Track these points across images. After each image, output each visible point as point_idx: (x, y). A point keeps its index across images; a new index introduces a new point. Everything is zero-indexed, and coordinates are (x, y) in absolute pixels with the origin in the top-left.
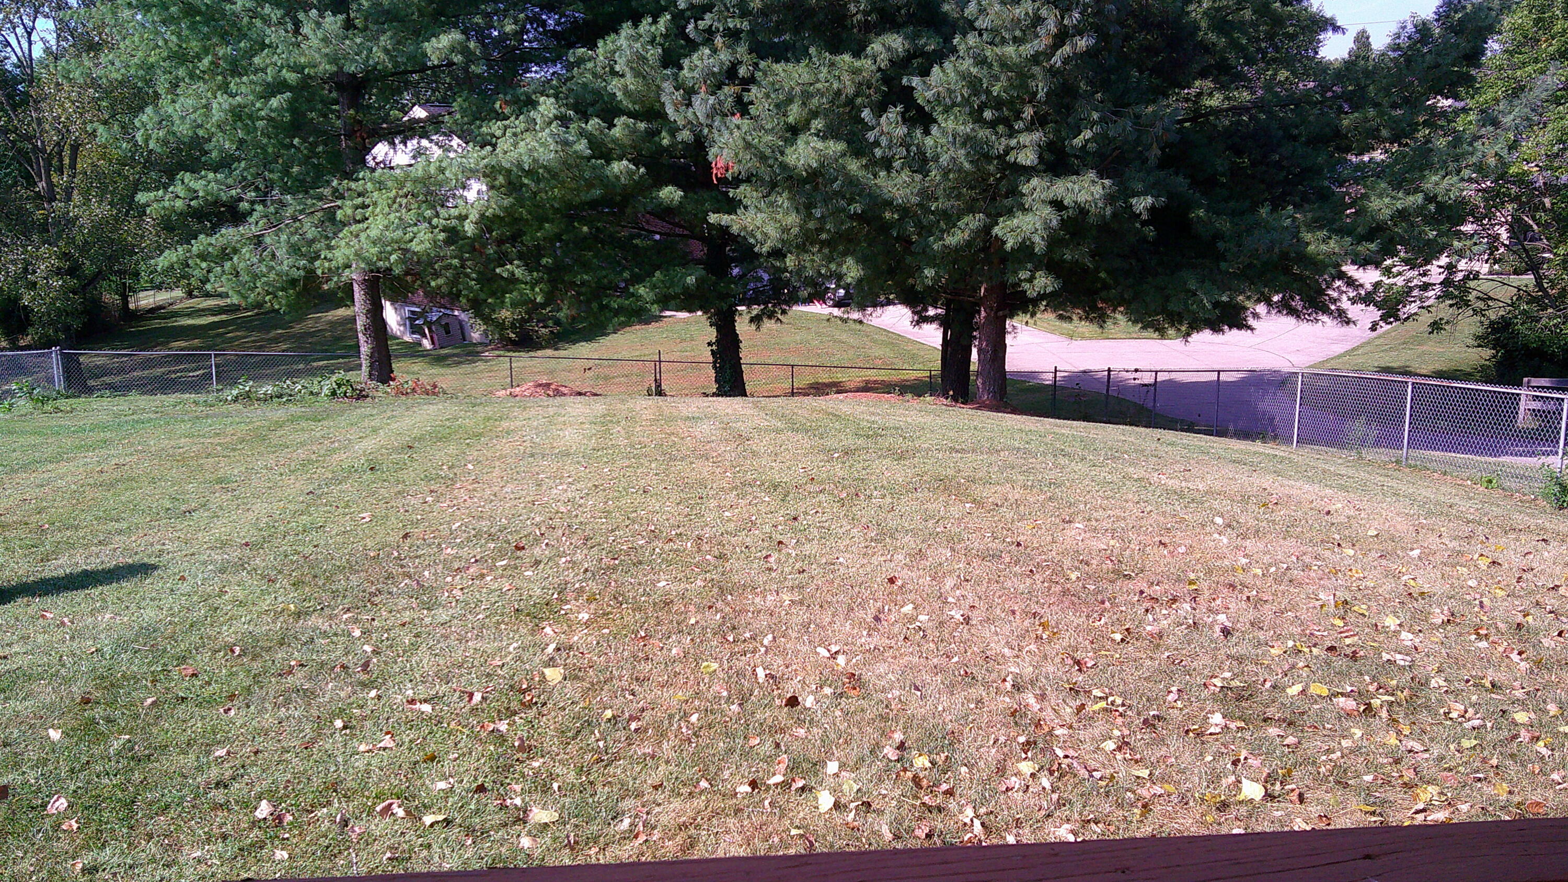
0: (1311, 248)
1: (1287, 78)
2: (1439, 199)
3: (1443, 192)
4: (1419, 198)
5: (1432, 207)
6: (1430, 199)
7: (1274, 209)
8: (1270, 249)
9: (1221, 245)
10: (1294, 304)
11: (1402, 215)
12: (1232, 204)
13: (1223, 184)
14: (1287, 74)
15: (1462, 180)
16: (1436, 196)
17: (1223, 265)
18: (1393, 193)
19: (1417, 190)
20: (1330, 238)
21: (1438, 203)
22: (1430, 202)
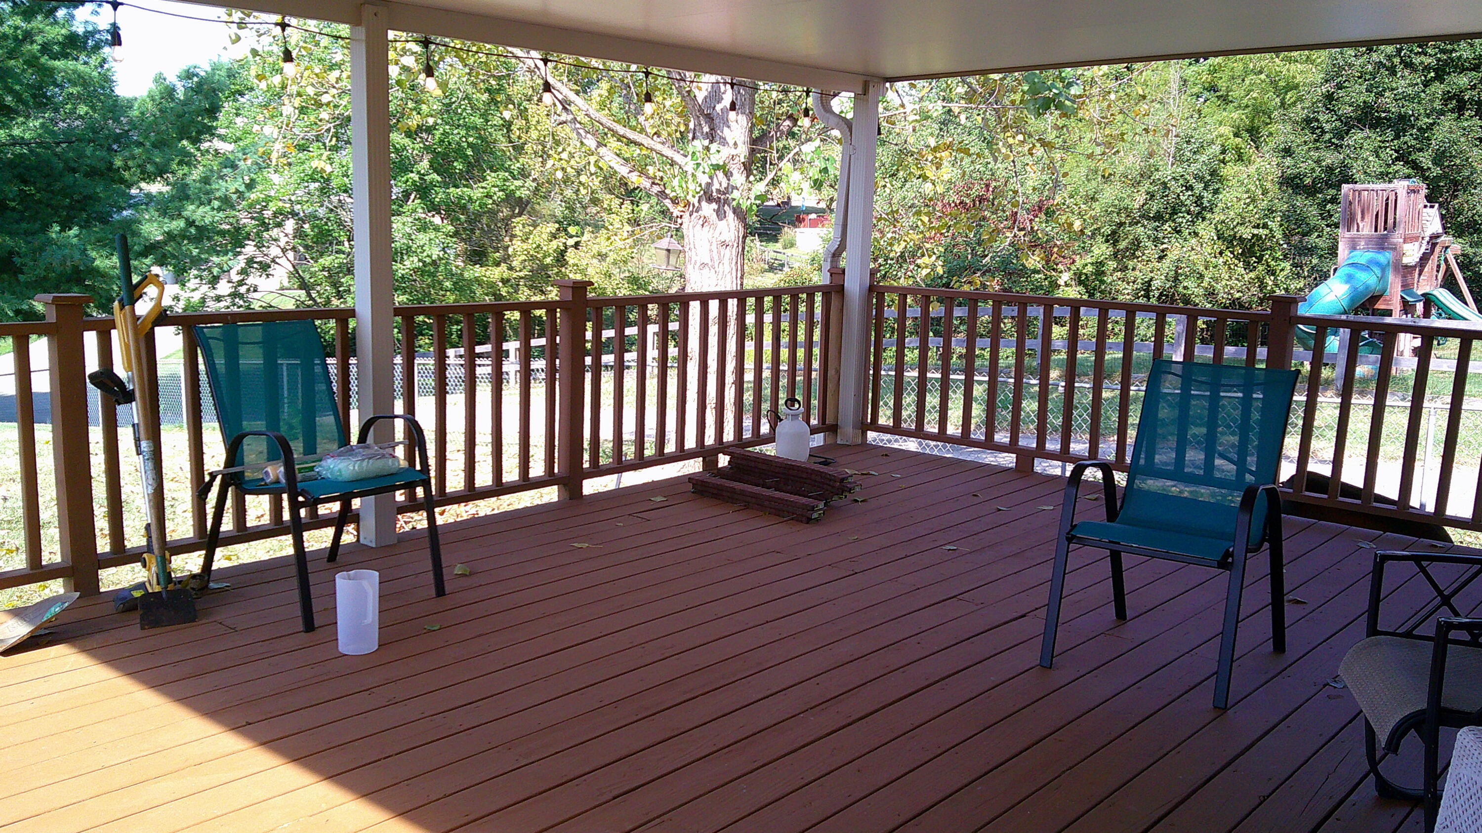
0: (97, 263)
1: (87, 113)
2: (197, 223)
3: (199, 218)
4: (182, 223)
5: (193, 230)
6: (190, 223)
7: (63, 230)
8: (63, 263)
9: (17, 260)
10: (89, 310)
11: (170, 236)
12: (24, 225)
13: (13, 209)
14: (86, 109)
15: (213, 209)
16: (194, 221)
17: (22, 278)
18: (160, 219)
19: (180, 216)
20: (112, 255)
21: (197, 227)
22: (191, 226)
